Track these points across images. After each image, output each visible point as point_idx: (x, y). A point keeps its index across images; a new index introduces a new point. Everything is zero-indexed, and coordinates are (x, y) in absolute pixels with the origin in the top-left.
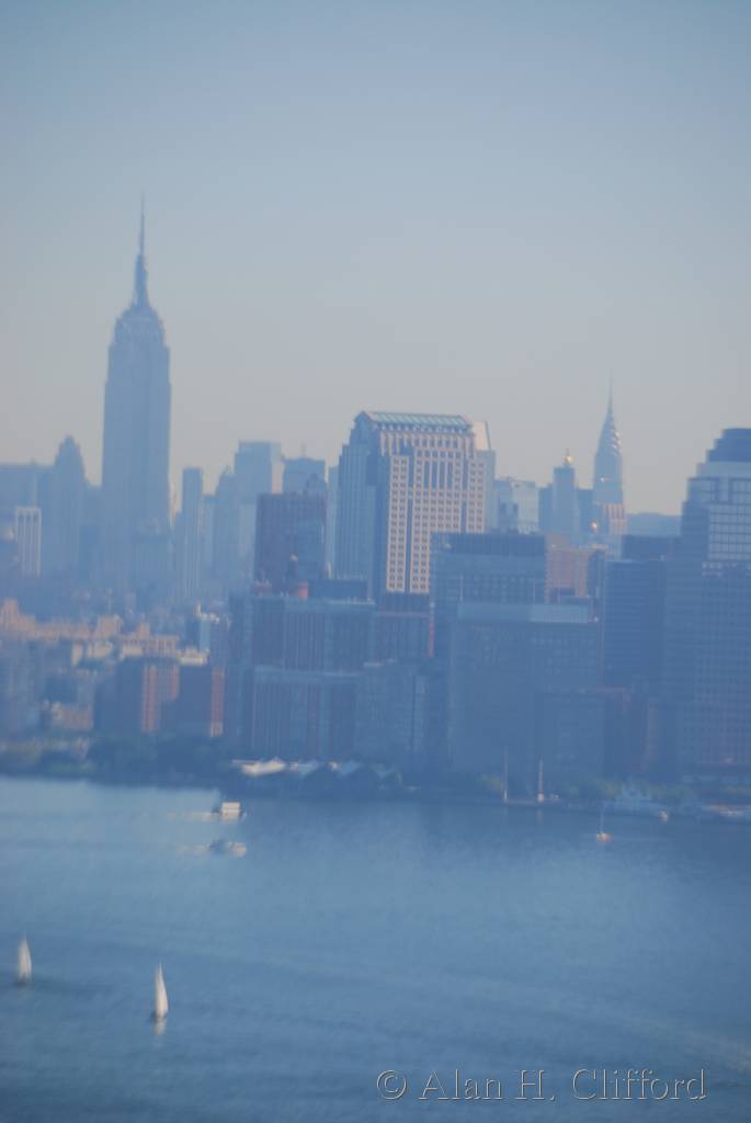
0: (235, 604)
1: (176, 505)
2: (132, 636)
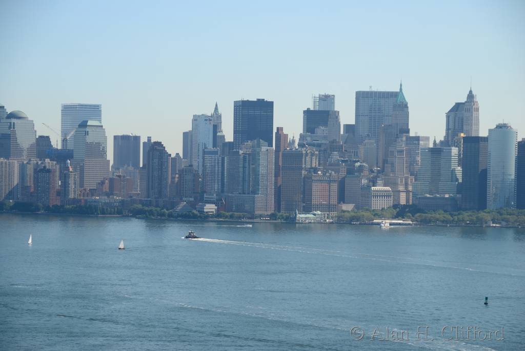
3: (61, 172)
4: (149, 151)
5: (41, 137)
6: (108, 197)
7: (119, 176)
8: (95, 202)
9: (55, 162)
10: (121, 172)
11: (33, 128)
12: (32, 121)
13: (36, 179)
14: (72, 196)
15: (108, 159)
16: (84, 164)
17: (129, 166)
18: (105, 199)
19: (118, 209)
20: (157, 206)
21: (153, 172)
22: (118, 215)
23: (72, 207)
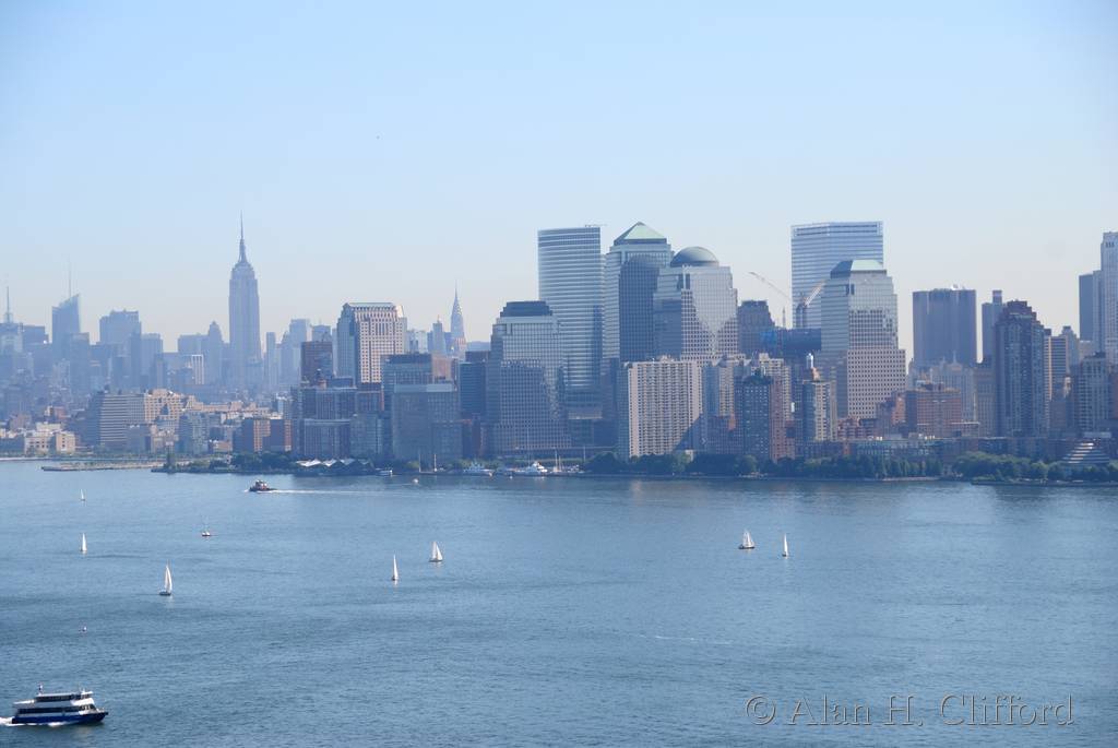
0: (294, 392)
1: (264, 350)
2: (248, 409)
3: (794, 382)
4: (997, 326)
5: (748, 304)
6: (905, 435)
7: (929, 387)
8: (874, 448)
9: (780, 361)
10: (931, 378)
11: (731, 284)
12: (729, 268)
13: (740, 400)
14: (820, 436)
15: (900, 347)
16: (845, 361)
17: (950, 361)
18: (897, 441)
19: (928, 463)
20: (1021, 454)
21: (1007, 373)
22: (928, 478)
23: (823, 462)
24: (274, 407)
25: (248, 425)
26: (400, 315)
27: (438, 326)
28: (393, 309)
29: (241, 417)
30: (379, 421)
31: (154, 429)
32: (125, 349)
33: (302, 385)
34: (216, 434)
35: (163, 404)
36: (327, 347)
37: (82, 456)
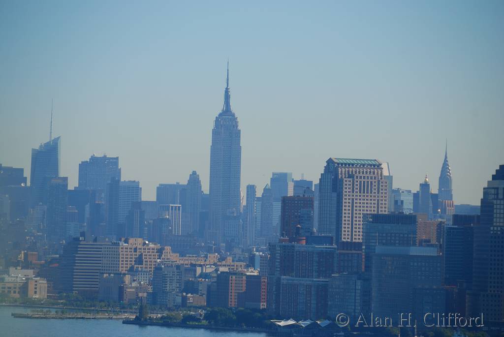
0: (272, 248)
1: (244, 202)
2: (224, 263)
24: (251, 263)
25: (223, 280)
26: (385, 173)
27: (425, 186)
28: (378, 166)
29: (217, 270)
30: (359, 283)
31: (127, 278)
32: (103, 195)
33: (281, 241)
34: (191, 287)
35: (138, 253)
36: (309, 203)
37: (53, 304)
